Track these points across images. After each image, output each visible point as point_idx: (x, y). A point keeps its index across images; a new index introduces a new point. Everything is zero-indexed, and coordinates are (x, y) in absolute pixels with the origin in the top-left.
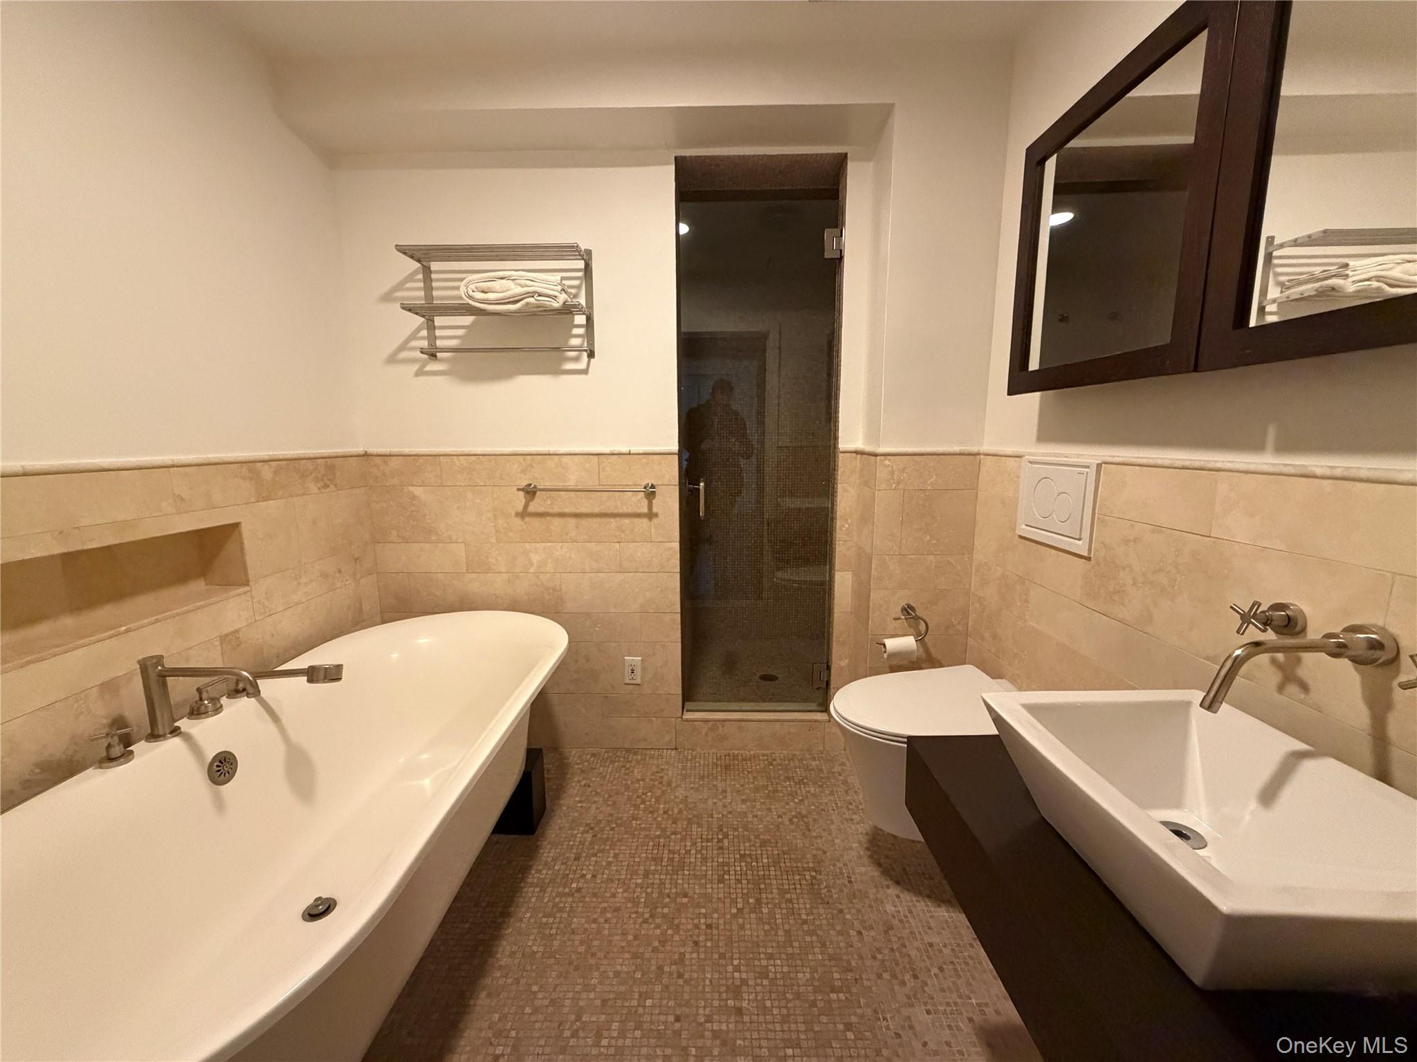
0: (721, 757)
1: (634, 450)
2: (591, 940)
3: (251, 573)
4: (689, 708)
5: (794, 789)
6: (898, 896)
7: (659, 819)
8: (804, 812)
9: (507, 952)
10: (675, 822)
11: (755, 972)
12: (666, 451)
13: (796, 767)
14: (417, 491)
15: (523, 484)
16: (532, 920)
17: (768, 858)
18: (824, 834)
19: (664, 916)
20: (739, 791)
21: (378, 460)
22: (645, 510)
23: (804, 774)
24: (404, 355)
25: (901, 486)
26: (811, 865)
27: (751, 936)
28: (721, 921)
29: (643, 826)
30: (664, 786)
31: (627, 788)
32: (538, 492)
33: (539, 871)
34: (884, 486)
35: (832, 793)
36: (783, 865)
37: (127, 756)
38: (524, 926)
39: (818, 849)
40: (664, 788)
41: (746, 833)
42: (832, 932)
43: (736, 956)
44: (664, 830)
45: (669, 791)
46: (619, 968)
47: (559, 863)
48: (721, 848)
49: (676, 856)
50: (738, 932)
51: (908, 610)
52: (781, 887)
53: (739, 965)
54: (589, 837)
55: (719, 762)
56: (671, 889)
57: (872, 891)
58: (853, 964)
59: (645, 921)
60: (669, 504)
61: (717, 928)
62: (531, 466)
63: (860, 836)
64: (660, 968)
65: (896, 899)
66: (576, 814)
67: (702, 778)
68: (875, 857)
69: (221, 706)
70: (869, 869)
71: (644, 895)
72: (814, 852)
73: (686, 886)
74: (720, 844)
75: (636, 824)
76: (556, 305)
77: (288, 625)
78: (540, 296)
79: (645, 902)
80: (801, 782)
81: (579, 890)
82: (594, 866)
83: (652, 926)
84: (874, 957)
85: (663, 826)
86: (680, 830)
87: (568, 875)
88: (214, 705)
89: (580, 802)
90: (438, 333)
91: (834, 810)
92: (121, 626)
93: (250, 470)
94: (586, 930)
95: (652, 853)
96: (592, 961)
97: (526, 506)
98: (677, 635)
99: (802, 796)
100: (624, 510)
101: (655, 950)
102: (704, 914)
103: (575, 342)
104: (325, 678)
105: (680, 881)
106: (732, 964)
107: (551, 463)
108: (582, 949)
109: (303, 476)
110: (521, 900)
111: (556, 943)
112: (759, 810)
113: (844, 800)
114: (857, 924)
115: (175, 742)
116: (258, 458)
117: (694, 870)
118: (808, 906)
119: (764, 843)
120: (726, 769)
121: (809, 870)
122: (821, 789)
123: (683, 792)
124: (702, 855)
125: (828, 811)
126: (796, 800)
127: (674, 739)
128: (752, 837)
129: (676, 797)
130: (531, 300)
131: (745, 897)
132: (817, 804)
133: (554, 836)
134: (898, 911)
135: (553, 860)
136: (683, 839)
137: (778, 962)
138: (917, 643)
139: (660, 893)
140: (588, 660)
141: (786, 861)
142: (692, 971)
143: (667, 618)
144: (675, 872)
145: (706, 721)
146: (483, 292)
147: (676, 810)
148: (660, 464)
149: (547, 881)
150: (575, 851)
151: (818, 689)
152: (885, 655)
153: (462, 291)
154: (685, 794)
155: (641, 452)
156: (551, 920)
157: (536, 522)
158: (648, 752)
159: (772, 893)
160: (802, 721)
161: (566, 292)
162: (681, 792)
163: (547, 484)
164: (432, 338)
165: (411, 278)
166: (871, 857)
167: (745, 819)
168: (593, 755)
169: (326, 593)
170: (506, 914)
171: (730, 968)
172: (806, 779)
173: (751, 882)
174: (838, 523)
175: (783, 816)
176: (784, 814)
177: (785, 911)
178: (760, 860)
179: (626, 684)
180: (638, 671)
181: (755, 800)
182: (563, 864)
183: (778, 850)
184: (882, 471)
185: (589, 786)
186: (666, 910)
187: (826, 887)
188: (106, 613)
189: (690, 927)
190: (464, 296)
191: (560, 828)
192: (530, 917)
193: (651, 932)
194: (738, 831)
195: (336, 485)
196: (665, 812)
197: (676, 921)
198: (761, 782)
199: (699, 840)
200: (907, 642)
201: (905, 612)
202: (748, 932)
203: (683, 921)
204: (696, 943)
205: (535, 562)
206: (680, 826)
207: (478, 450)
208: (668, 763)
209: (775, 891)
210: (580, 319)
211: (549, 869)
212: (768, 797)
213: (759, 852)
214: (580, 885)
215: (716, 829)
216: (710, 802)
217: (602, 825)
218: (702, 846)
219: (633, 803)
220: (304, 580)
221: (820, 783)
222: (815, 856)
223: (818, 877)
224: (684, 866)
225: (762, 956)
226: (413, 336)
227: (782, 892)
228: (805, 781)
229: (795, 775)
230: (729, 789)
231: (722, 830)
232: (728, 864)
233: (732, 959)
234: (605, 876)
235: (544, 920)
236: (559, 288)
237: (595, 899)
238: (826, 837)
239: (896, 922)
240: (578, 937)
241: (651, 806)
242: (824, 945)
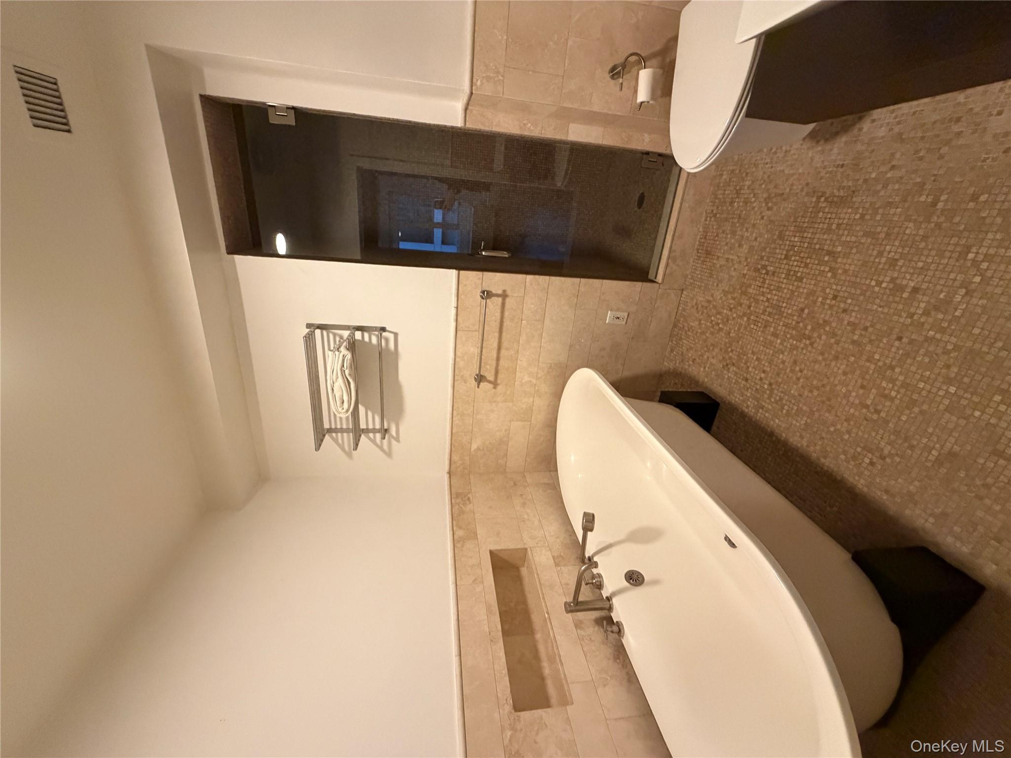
0: (698, 256)
1: (454, 304)
2: (812, 385)
3: (519, 546)
4: (654, 276)
5: (742, 200)
6: (873, 121)
7: (735, 315)
8: (765, 195)
9: (798, 440)
10: (741, 305)
11: (887, 270)
12: (457, 279)
13: (724, 194)
14: (474, 446)
15: (474, 383)
16: (782, 419)
17: (795, 236)
18: (790, 181)
19: (813, 329)
20: (731, 247)
21: (453, 467)
22: (500, 299)
23: (732, 188)
24: (385, 447)
25: (501, 70)
26: (814, 200)
27: (856, 265)
28: (834, 287)
29: (736, 329)
30: (709, 306)
31: (703, 333)
32: (482, 374)
33: (748, 407)
34: (500, 88)
35: (756, 166)
36: (806, 225)
37: (619, 624)
38: (784, 425)
39: (802, 190)
40: (711, 306)
41: (768, 250)
42: (882, 193)
43: (868, 282)
44: (744, 314)
45: (714, 303)
46: (840, 371)
47: (746, 393)
48: (774, 273)
49: (768, 310)
50: (849, 276)
51: (616, 72)
52: (824, 230)
53: (877, 281)
54: (733, 369)
55: (702, 259)
56: (793, 320)
57: (859, 147)
58: (918, 180)
59: (812, 344)
60: (496, 281)
61: (839, 291)
62: (462, 376)
63: (803, 147)
64: (854, 342)
65: (875, 123)
66: (713, 373)
67: (711, 276)
68: (828, 136)
69: (598, 574)
70: (836, 145)
71: (791, 341)
72: (804, 193)
73: (795, 308)
74: (771, 273)
75: (734, 333)
76: (349, 356)
77: (552, 529)
78: (343, 366)
79: (797, 341)
80: (738, 193)
81: (770, 384)
82: (756, 369)
83: (818, 340)
84: (921, 159)
85: (741, 314)
86: (748, 303)
87: (757, 389)
88: (596, 577)
89: (705, 368)
90: (371, 427)
91: (772, 167)
92: (545, 616)
93: (459, 541)
94: (802, 387)
95: (760, 327)
96: (828, 388)
97: (490, 382)
98: (596, 282)
99: (750, 194)
100: (498, 315)
101: (837, 343)
102: (823, 299)
103: (374, 340)
104: (592, 522)
105: (790, 311)
106: (873, 287)
107: (461, 364)
108: (815, 393)
109: (462, 512)
110: (765, 422)
111: (805, 408)
112: (751, 234)
113: (766, 155)
114: (883, 169)
115: (615, 601)
116: (452, 537)
117: (784, 298)
118: (850, 210)
119: (781, 236)
120: (709, 254)
121: (818, 201)
122: (749, 175)
123: (718, 293)
124: (774, 290)
125: (771, 172)
126: (753, 200)
127: (675, 291)
128: (773, 246)
129: (721, 298)
130: (347, 372)
131: (821, 263)
132: (762, 182)
133: (724, 391)
134: (888, 123)
135: (742, 396)
136: (757, 301)
137: (888, 248)
138: (648, 68)
139: (793, 329)
140: (603, 349)
141: (802, 221)
142: (866, 319)
143: (582, 289)
144: (781, 314)
145: (667, 265)
146: (343, 402)
147: (731, 301)
148: (466, 285)
149: (756, 403)
150: (740, 381)
151: (663, 165)
152: (651, 102)
153: (344, 416)
154: (721, 291)
155: (456, 299)
156: (786, 407)
157: (501, 376)
158: (680, 312)
159: (826, 240)
160: (686, 182)
161: (340, 347)
162: (718, 294)
163: (476, 366)
164: (374, 431)
165: (336, 440)
166: (826, 140)
167: (756, 248)
168: (672, 351)
169: (535, 504)
170: (771, 434)
171: (877, 289)
172: (736, 186)
173: (810, 255)
174: (526, 133)
175: (763, 214)
176: (761, 213)
177: (846, 232)
178: (795, 244)
179: (626, 324)
180: (619, 314)
181: (742, 237)
182: (747, 390)
183: (791, 226)
184: (486, 89)
185: (695, 359)
186: (809, 327)
187: (839, 190)
188: (535, 618)
189: (829, 312)
190: (347, 415)
191: (720, 386)
192: (779, 419)
193: (822, 342)
194: (764, 256)
195: (469, 493)
196: (731, 310)
197: (821, 322)
198: (728, 227)
199: (761, 289)
200: (645, 77)
201: (615, 77)
202: (852, 268)
203: (822, 316)
204: (845, 311)
205: (529, 379)
206: (746, 302)
207: (449, 409)
208: (692, 299)
209: (825, 237)
210: (358, 335)
211: (749, 400)
212: (743, 225)
213: (788, 243)
214: (767, 382)
215: (757, 274)
216: (734, 274)
217: (727, 357)
218: (767, 288)
219: (716, 331)
220: (526, 517)
221: (744, 175)
222: (807, 194)
223: (827, 195)
224: (778, 306)
225: (877, 260)
226: (373, 441)
227: (829, 230)
228: (738, 188)
229: (730, 197)
230: (727, 256)
231: (759, 269)
232: (789, 271)
233: (869, 285)
234: (766, 364)
235: (784, 411)
236: (337, 353)
237: (781, 376)
238: (794, 179)
239: (897, 129)
240: (806, 393)
241: (722, 320)
242: (890, 204)
